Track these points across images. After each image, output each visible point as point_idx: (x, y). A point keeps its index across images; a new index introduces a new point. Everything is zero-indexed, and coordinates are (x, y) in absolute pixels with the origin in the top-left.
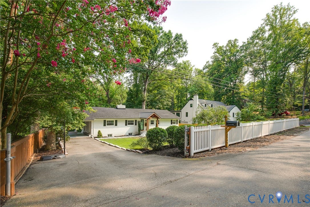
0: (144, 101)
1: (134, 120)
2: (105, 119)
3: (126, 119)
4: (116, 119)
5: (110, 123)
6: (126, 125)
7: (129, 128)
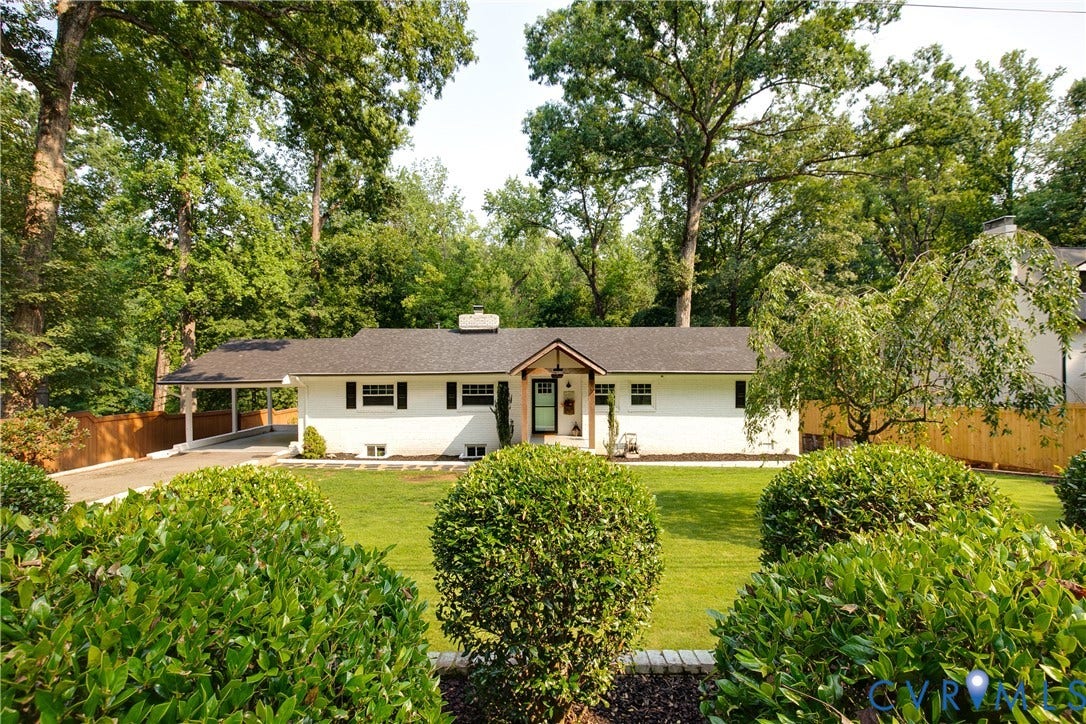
0: (681, 294)
1: (493, 380)
2: (351, 379)
3: (452, 379)
4: (402, 379)
5: (378, 397)
6: (451, 404)
7: (469, 418)
